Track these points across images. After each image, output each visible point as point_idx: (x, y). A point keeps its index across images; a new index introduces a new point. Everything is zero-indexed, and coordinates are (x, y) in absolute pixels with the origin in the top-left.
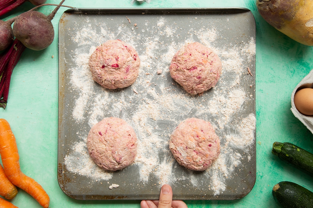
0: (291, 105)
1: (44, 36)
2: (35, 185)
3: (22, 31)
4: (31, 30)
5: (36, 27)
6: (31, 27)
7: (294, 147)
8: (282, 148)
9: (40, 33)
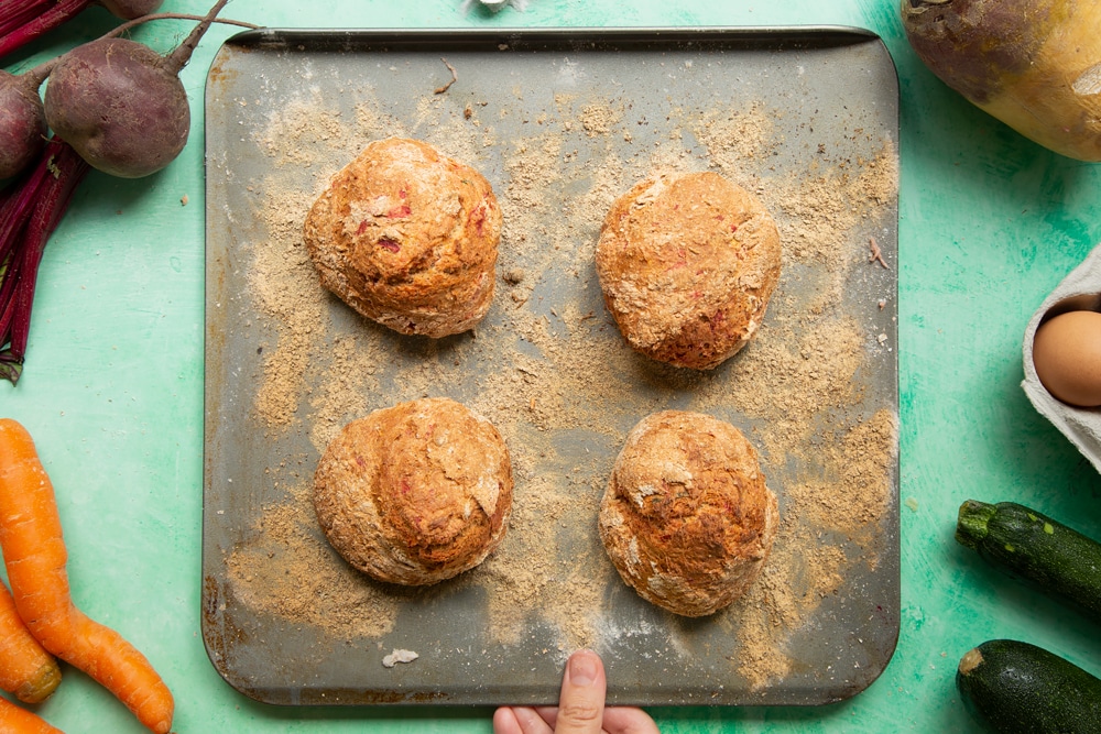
0: (1023, 369)
1: (153, 128)
2: (123, 652)
3: (75, 108)
4: (109, 105)
5: (127, 98)
6: (108, 97)
7: (1034, 518)
8: (991, 521)
9: (139, 116)
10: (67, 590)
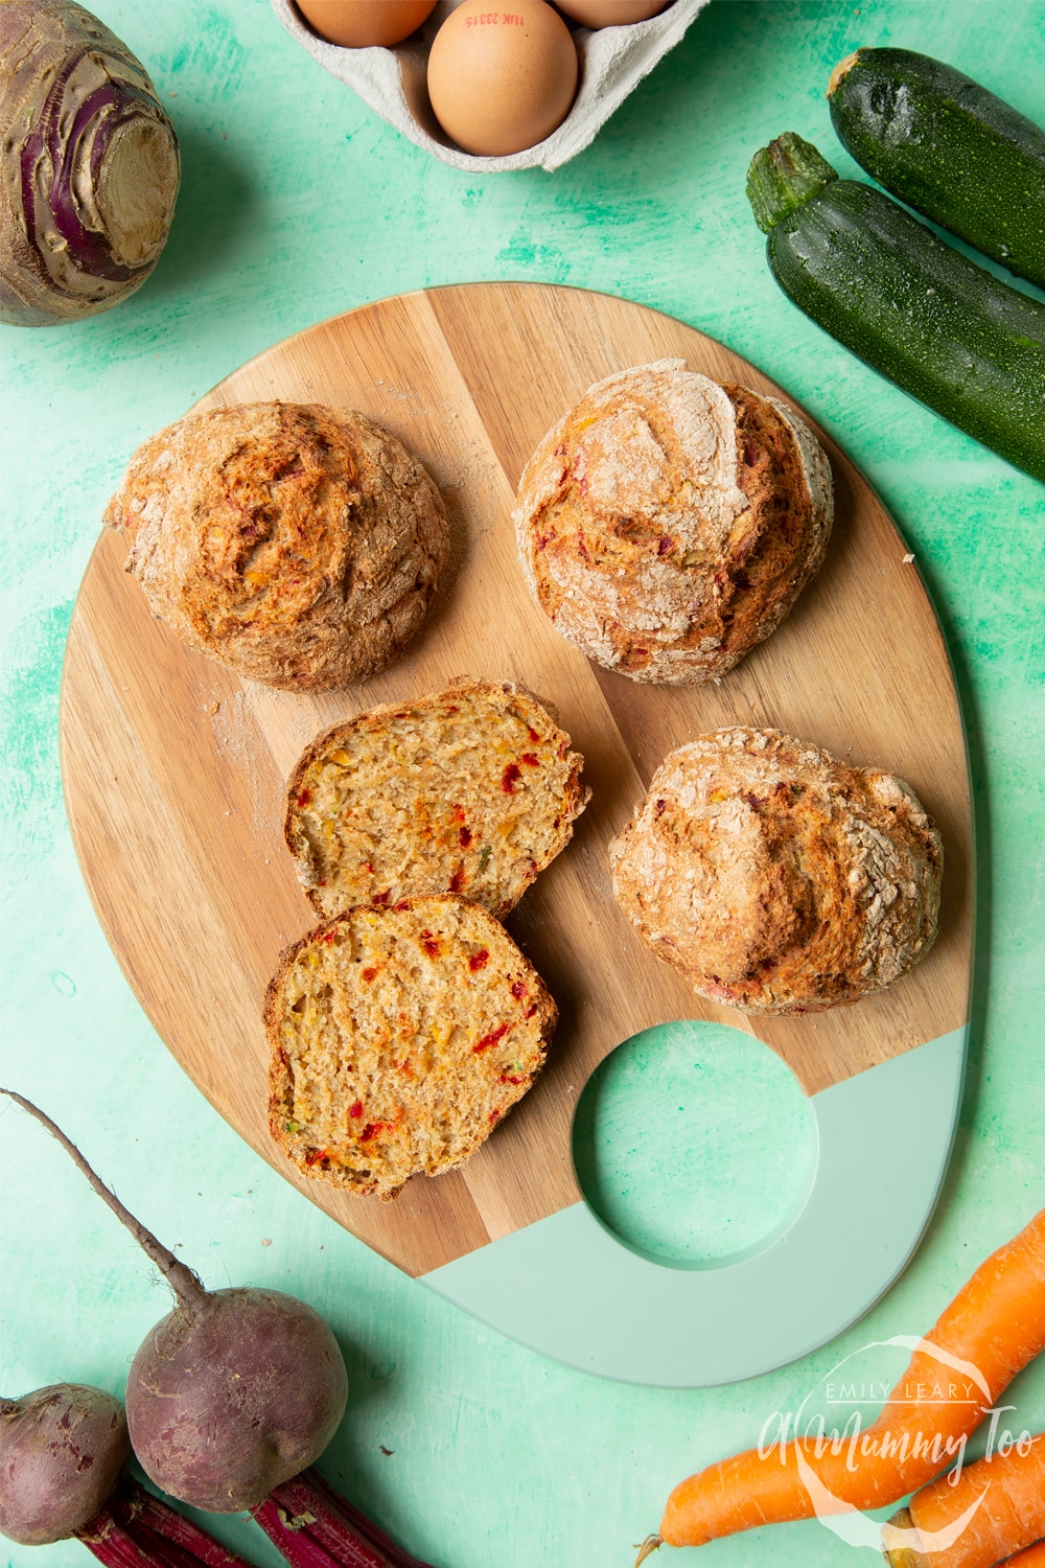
0: (526, 170)
6: (225, 1410)
9: (264, 1369)
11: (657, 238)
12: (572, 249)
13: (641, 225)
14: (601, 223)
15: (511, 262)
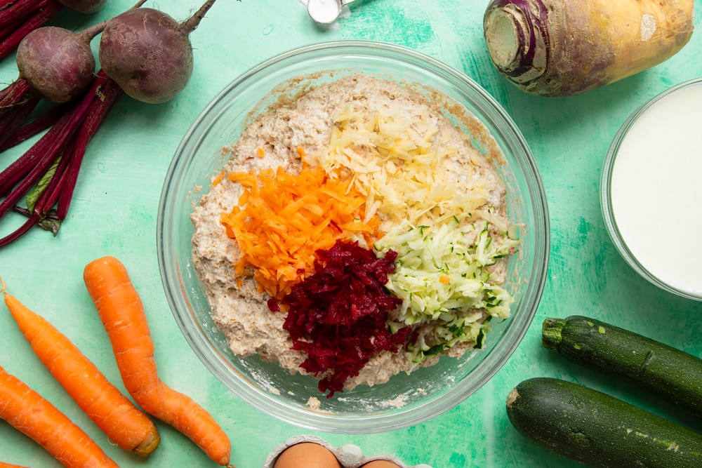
1: (173, 73)
2: (195, 411)
3: (123, 59)
4: (146, 57)
5: (158, 52)
6: (145, 52)
7: (591, 324)
8: (563, 330)
9: (165, 65)
10: (155, 371)
11: (590, 286)
12: (585, 249)
13: (595, 280)
14: (596, 262)
15: (580, 223)
